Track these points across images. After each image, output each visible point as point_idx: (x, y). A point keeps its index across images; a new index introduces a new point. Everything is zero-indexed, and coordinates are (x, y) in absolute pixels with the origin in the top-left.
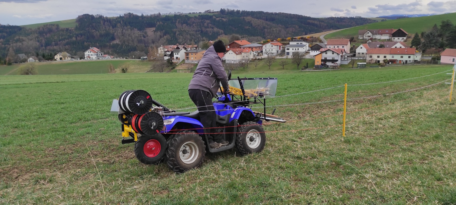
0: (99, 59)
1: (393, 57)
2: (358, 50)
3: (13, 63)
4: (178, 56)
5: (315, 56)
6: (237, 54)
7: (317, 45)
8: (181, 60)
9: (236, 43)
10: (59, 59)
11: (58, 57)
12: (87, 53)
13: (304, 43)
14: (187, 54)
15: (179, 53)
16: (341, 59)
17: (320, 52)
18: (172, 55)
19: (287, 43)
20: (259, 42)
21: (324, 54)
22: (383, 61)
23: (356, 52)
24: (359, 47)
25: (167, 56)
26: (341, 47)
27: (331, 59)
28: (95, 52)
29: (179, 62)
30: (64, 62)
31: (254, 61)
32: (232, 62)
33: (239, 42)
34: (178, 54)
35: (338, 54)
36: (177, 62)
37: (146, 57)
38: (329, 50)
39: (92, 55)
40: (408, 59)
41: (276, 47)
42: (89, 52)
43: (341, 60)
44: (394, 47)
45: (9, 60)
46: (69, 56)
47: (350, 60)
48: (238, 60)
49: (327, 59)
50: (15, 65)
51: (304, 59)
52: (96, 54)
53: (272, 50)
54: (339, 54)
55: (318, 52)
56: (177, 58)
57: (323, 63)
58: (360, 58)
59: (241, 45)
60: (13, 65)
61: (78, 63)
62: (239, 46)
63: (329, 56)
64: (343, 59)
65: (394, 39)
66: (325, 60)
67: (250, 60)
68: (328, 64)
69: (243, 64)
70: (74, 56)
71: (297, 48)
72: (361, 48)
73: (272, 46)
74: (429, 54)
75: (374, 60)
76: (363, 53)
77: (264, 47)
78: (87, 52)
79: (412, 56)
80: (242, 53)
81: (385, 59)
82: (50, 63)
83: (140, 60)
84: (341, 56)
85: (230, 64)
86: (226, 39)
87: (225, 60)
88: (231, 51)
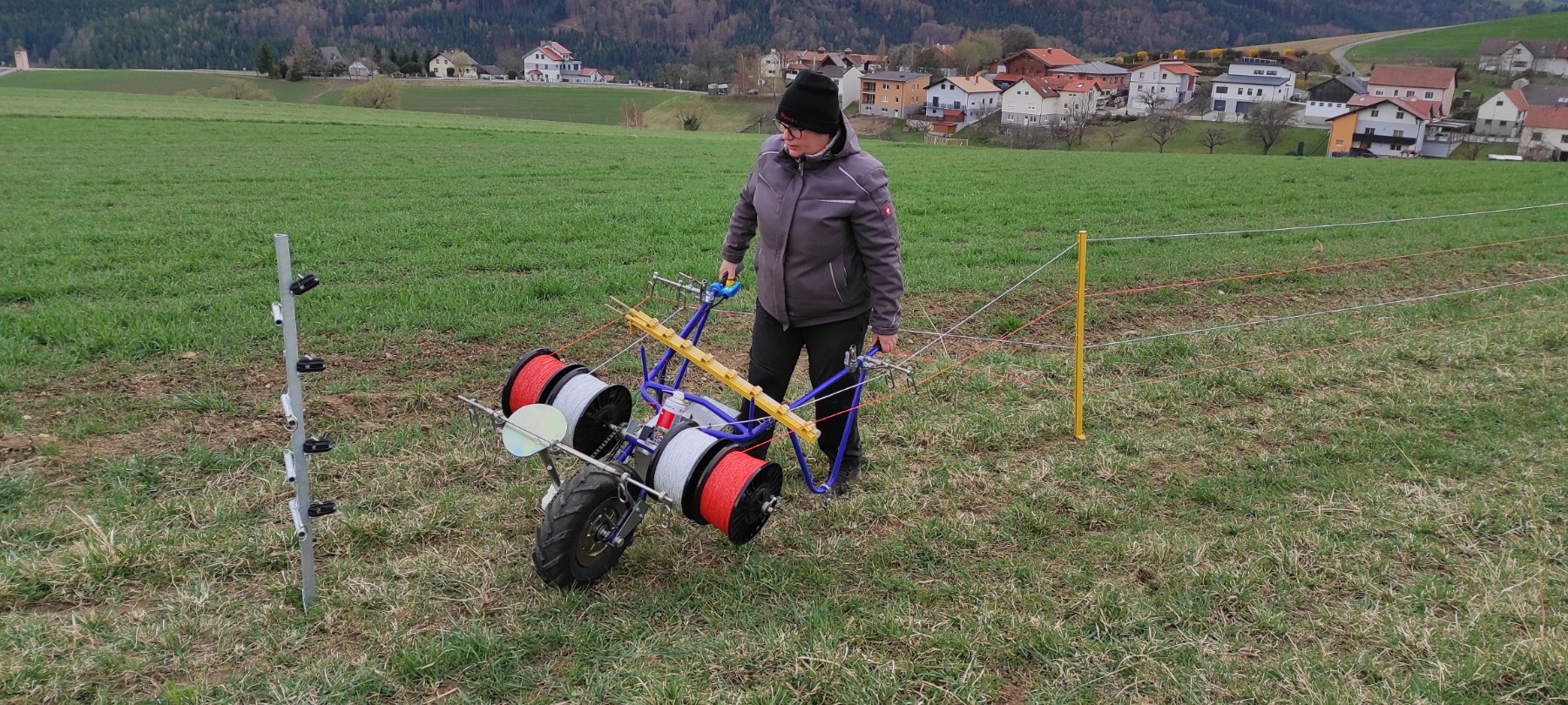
0: (567, 81)
2: (1487, 111)
3: (305, 75)
5: (1333, 119)
6: (1044, 97)
7: (1333, 84)
9: (1030, 57)
10: (446, 72)
11: (440, 65)
12: (530, 60)
13: (1282, 72)
14: (869, 84)
16: (1425, 137)
17: (1348, 110)
19: (1210, 68)
20: (1112, 59)
21: (1365, 116)
23: (1480, 116)
24: (1491, 102)
26: (1420, 94)
27: (1391, 135)
28: (556, 58)
30: (462, 85)
31: (1101, 125)
32: (1026, 124)
33: (1040, 53)
35: (1417, 118)
37: (725, 86)
38: (1386, 102)
39: (546, 67)
41: (1179, 79)
42: (537, 57)
43: (1425, 141)
45: (296, 65)
46: (473, 66)
47: (1457, 142)
48: (1046, 116)
49: (1376, 133)
50: (313, 82)
51: (1291, 127)
52: (558, 63)
53: (1163, 88)
54: (1422, 120)
55: (1343, 109)
57: (1357, 146)
58: (1491, 140)
59: (1051, 63)
60: (308, 80)
61: (508, 90)
62: (1047, 69)
63: (1386, 122)
64: (1434, 139)
66: (1366, 140)
67: (1089, 118)
68: (1375, 149)
69: (1062, 130)
70: (487, 68)
71: (1255, 89)
75: (1548, 150)
76: (1503, 123)
77: (1135, 75)
78: (534, 55)
80: (1061, 93)
82: (419, 82)
83: (706, 96)
84: (1428, 126)
85: (1017, 129)
86: (991, 40)
87: (999, 113)
88: (1023, 86)
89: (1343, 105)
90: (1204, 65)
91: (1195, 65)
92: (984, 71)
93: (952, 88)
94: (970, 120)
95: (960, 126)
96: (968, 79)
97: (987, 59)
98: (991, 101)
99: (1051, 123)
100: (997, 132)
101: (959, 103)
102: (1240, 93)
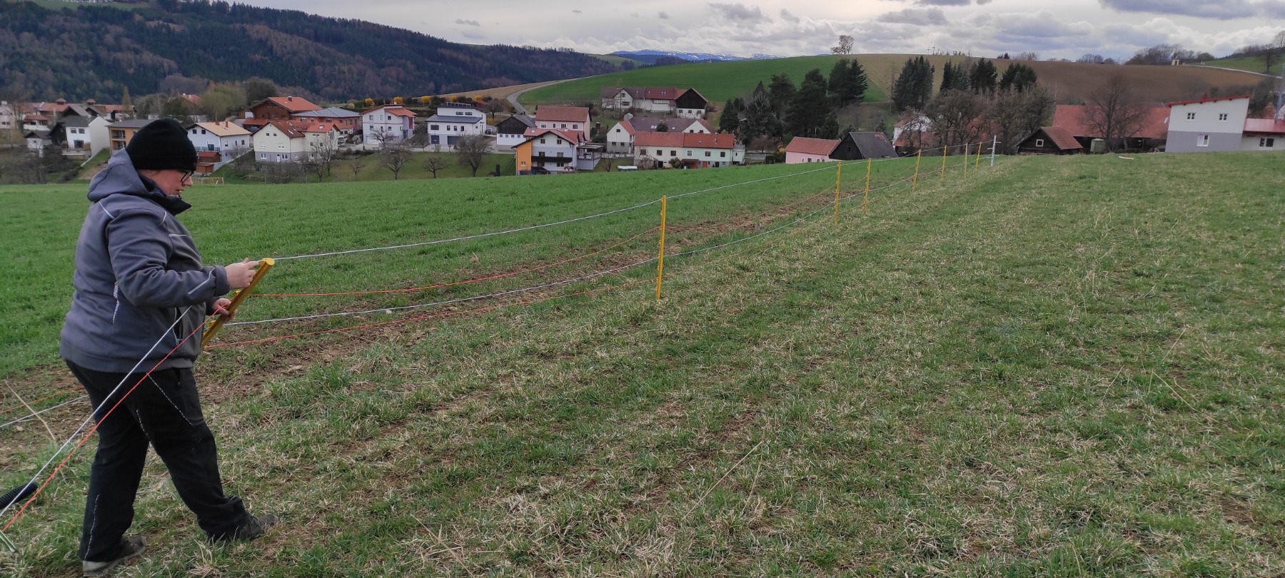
1: (690, 154)
2: (612, 136)
4: (85, 138)
5: (516, 147)
6: (291, 137)
8: (95, 150)
9: (274, 104)
13: (476, 113)
14: (117, 131)
15: (86, 130)
16: (578, 156)
17: (525, 140)
18: (57, 134)
19: (424, 111)
20: (344, 105)
21: (537, 143)
22: (670, 162)
23: (608, 140)
24: (613, 130)
25: (38, 137)
26: (569, 126)
27: (556, 155)
29: (87, 156)
31: (344, 159)
32: (278, 161)
33: (282, 101)
34: (82, 131)
35: (570, 143)
36: (82, 158)
38: (549, 133)
40: (721, 160)
41: (400, 120)
43: (578, 159)
44: (687, 131)
47: (597, 158)
48: (296, 154)
49: (546, 155)
51: (489, 154)
53: (390, 128)
54: (573, 144)
55: (522, 139)
56: (79, 144)
57: (535, 165)
59: (293, 109)
62: (290, 114)
63: (551, 147)
64: (583, 157)
65: (681, 112)
66: (541, 159)
67: (333, 153)
68: (548, 167)
69: (312, 164)
71: (459, 126)
72: (618, 131)
73: (389, 118)
74: (757, 149)
75: (651, 161)
76: (623, 144)
77: (365, 118)
79: (728, 152)
80: (306, 134)
81: (673, 157)
84: (578, 149)
85: (272, 166)
86: (237, 90)
87: (253, 153)
88: (270, 129)
89: (522, 136)
90: (418, 109)
91: (413, 108)
92: (233, 117)
93: (204, 132)
94: (226, 160)
95: (217, 166)
96: (218, 124)
97: (234, 107)
98: (243, 142)
99: (301, 159)
100: (254, 169)
101: (213, 146)
102: (449, 129)
